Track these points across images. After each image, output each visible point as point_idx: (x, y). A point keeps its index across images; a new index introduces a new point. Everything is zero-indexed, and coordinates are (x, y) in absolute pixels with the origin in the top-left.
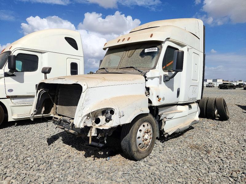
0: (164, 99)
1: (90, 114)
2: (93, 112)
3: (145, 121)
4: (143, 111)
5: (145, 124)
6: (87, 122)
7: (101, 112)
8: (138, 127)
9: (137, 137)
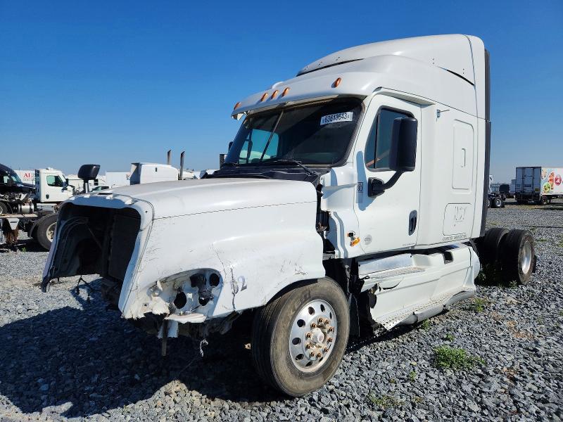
0: (368, 239)
1: (159, 284)
2: (167, 278)
3: (313, 299)
4: (304, 274)
5: (315, 305)
6: (151, 304)
7: (188, 277)
8: (292, 313)
9: (292, 337)
